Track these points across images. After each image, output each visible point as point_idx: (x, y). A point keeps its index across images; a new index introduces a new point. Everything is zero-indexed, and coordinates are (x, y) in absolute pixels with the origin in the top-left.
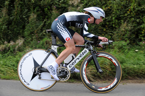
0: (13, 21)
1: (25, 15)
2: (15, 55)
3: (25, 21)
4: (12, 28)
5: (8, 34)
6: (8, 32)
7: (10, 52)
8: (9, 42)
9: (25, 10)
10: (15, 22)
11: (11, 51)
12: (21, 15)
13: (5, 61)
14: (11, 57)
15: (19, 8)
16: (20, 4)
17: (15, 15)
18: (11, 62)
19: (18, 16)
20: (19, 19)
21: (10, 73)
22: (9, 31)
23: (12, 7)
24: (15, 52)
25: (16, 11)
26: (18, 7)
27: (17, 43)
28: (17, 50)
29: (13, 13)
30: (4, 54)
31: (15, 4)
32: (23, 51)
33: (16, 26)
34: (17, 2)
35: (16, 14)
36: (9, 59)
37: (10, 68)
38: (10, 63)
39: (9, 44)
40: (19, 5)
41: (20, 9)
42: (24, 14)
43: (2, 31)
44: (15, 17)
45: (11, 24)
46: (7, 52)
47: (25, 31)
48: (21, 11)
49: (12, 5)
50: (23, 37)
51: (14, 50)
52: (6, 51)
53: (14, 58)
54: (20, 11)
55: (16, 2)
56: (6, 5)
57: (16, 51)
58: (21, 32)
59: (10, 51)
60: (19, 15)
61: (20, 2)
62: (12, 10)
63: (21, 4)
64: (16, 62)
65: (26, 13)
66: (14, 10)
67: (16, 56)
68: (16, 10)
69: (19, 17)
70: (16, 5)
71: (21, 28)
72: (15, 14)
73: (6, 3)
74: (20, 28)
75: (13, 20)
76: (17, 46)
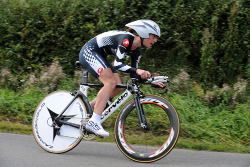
0: (227, 50)
1: (247, 39)
2: (233, 109)
3: (246, 49)
4: (226, 62)
5: (218, 73)
6: (218, 69)
7: (223, 104)
8: (221, 87)
9: (246, 31)
10: (230, 52)
11: (225, 102)
12: (240, 39)
13: (216, 119)
14: (227, 112)
15: (237, 27)
16: (237, 21)
17: (230, 40)
18: (225, 121)
19: (235, 42)
20: (237, 47)
21: (224, 140)
22: (219, 67)
23: (223, 25)
24: (232, 104)
25: (232, 34)
26: (234, 26)
27: (235, 88)
28: (236, 100)
29: (226, 36)
30: (214, 107)
31: (229, 20)
32: (246, 101)
33: (232, 59)
34: (232, 18)
35: (232, 39)
36: (223, 116)
37: (225, 132)
38: (225, 123)
39: (222, 90)
40: (236, 23)
41: (238, 30)
42: (245, 38)
43: (208, 67)
44: (229, 44)
45: (223, 56)
46: (218, 104)
47: (247, 67)
48: (240, 33)
49: (224, 23)
50: (245, 78)
51: (230, 100)
52: (216, 103)
53: (231, 114)
54: (237, 33)
55: (231, 16)
56: (213, 22)
57: (235, 102)
58: (240, 68)
59: (223, 102)
60: (236, 40)
61: (238, 18)
62: (224, 31)
63: (240, 21)
64: (234, 120)
65: (248, 35)
66: (228, 32)
67: (235, 111)
68: (231, 31)
69: (237, 43)
70: (231, 22)
71: (240, 63)
72: (229, 38)
73: (213, 19)
74: (238, 62)
75: (226, 48)
76: (236, 94)
